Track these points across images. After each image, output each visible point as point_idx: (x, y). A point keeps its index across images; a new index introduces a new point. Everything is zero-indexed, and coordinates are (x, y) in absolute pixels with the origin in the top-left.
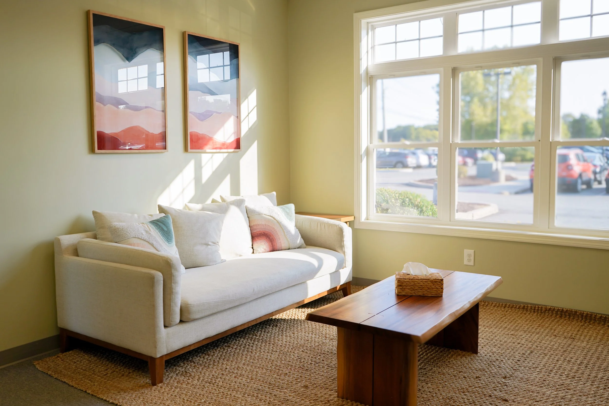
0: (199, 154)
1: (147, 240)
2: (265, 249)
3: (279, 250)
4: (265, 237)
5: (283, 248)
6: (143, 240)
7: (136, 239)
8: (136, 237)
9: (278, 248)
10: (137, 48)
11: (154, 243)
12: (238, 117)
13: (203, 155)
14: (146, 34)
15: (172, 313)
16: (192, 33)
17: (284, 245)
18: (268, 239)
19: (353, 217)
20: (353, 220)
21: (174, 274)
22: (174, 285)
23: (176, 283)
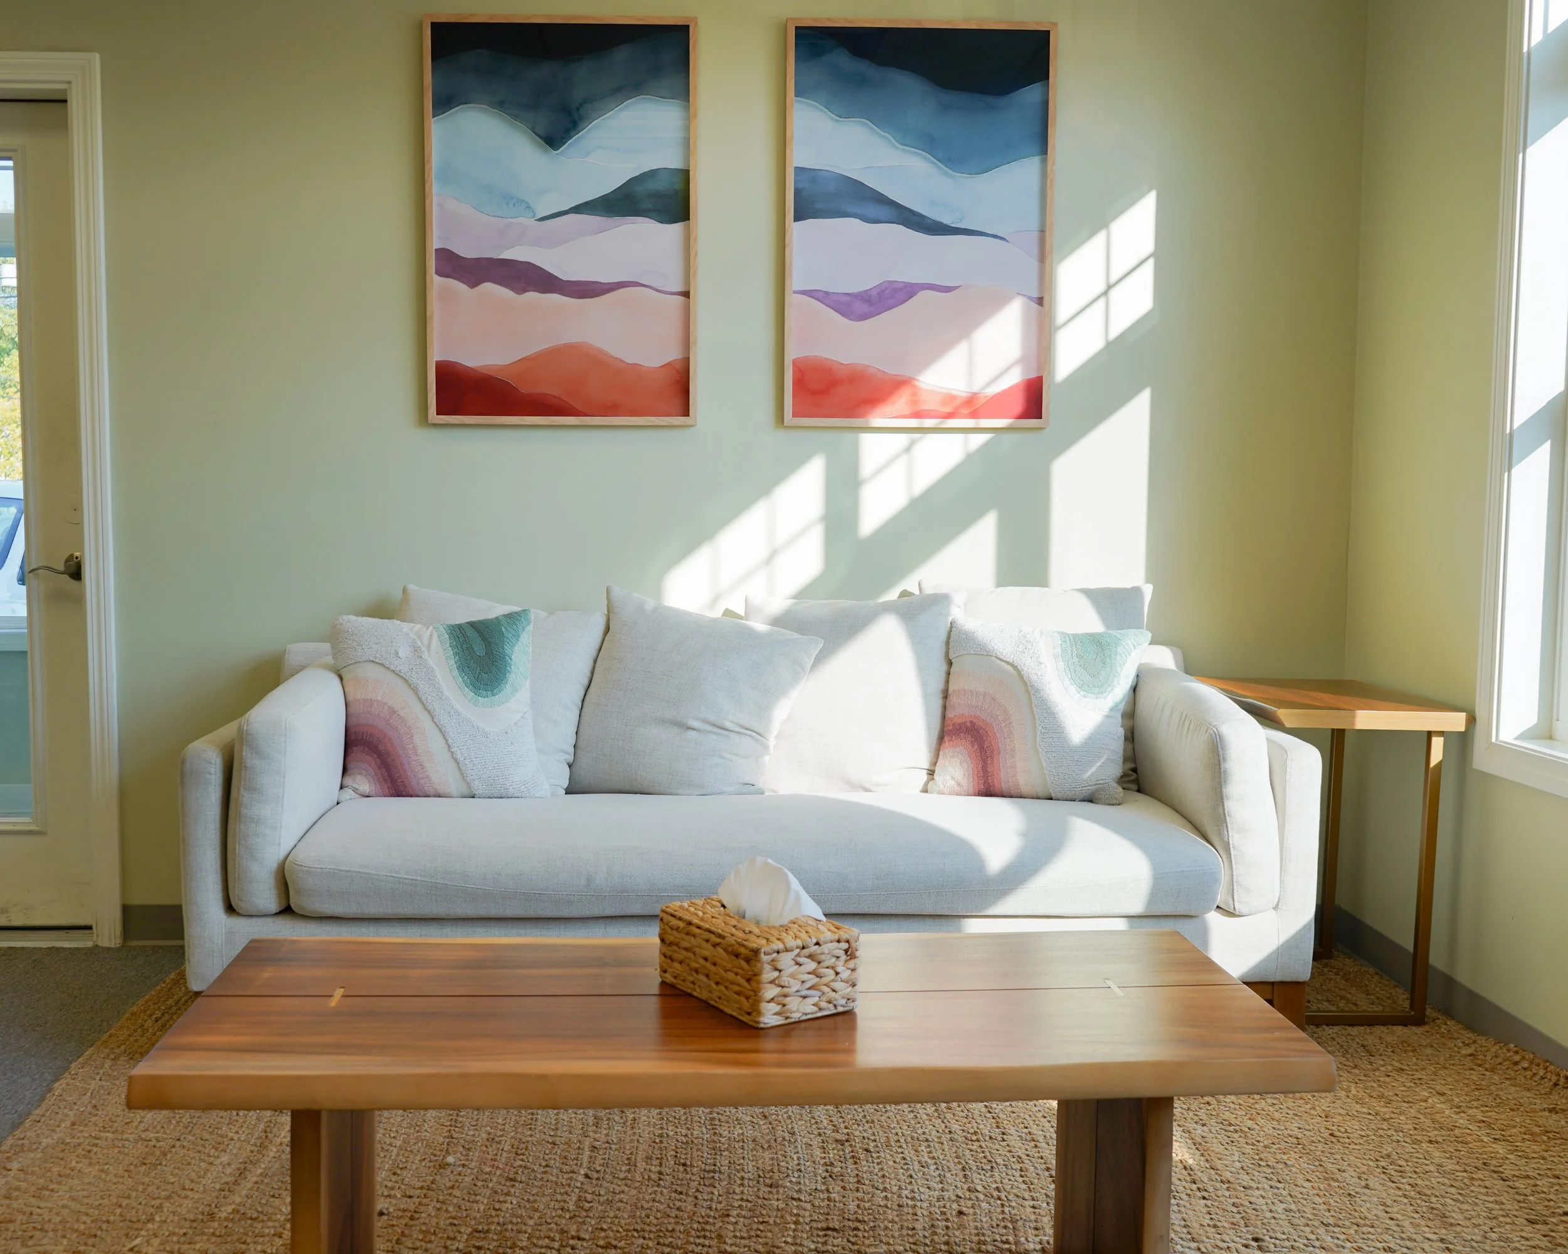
0: (848, 436)
1: (402, 674)
2: (959, 784)
3: (1003, 796)
4: (969, 738)
5: (1024, 789)
6: (393, 671)
7: (377, 667)
8: (377, 661)
9: (1004, 787)
10: (585, 102)
12: (1042, 301)
13: (866, 439)
14: (622, 54)
15: (239, 875)
16: (815, 20)
17: (1024, 780)
18: (976, 747)
19: (1462, 717)
20: (1462, 729)
21: (248, 761)
22: (246, 794)
23: (252, 789)
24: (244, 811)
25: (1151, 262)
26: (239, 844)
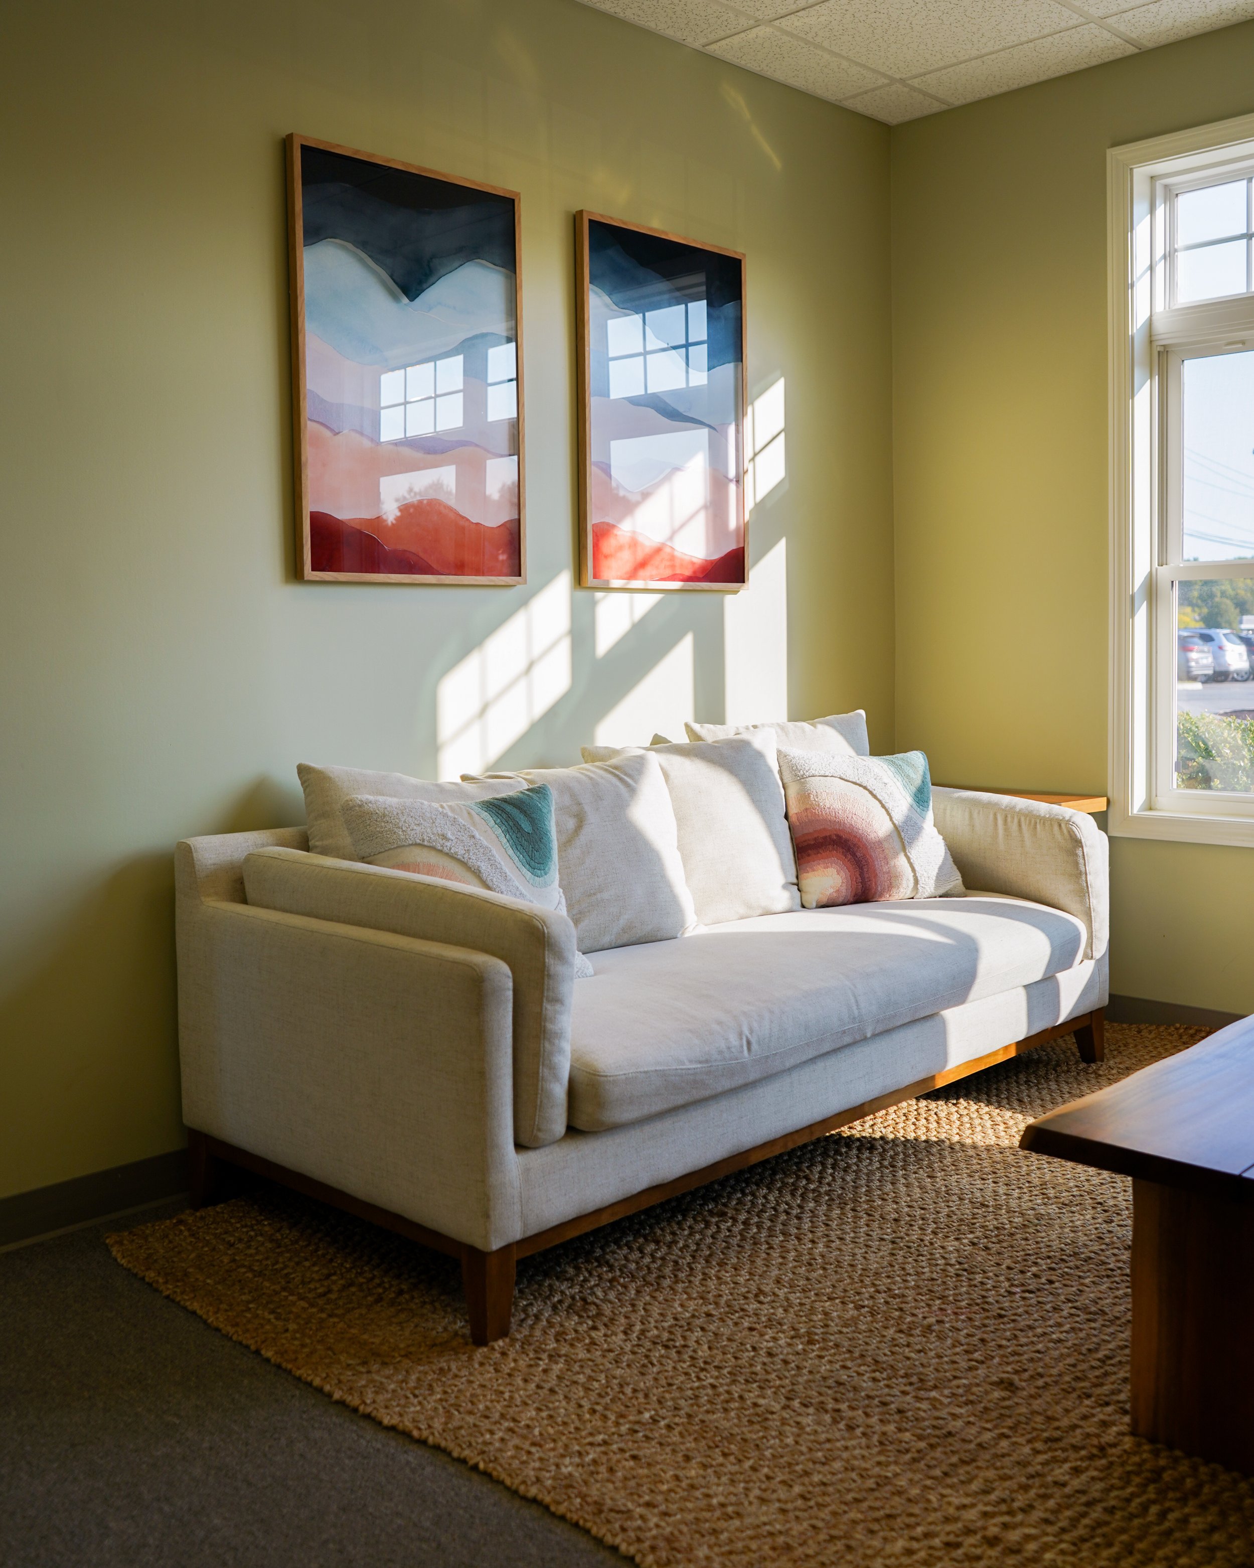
1: (459, 857)
4: (840, 849)
6: (447, 854)
7: (425, 851)
8: (425, 844)
10: (434, 256)
11: (484, 867)
12: (738, 483)
15: (541, 1102)
16: (602, 216)
18: (849, 856)
19: (1104, 800)
20: (1105, 809)
21: (552, 968)
22: (549, 1007)
23: (557, 1000)
24: (549, 1026)
25: (783, 435)
26: (543, 1065)
